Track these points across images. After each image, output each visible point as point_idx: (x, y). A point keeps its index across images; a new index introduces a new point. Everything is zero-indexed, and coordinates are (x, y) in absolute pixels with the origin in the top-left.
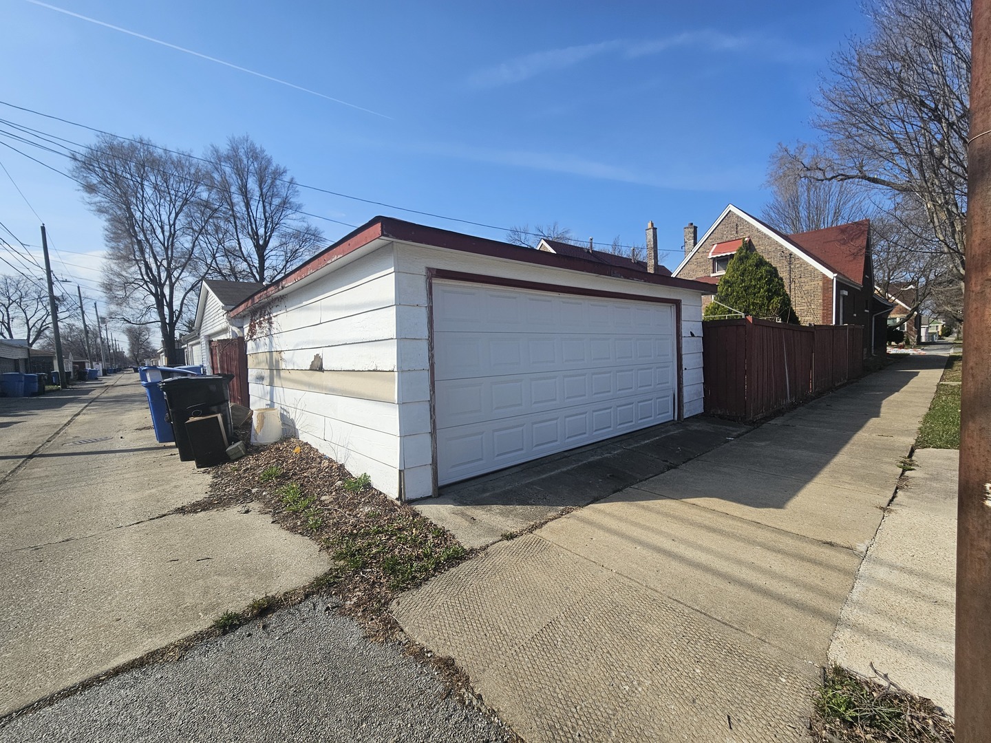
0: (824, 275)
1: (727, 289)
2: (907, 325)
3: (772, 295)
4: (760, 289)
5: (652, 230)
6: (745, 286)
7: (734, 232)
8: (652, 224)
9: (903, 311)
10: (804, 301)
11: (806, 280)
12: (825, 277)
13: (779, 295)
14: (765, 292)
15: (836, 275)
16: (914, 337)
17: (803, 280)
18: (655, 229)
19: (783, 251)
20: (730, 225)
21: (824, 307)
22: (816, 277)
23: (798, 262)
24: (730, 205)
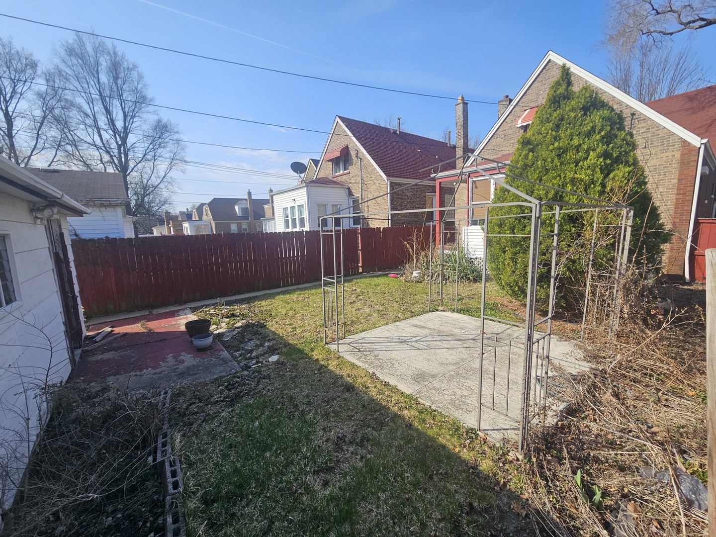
0: (685, 141)
1: (526, 156)
3: (612, 165)
4: (587, 152)
5: (461, 105)
6: (560, 149)
8: (463, 98)
11: (653, 151)
12: (686, 144)
13: (627, 163)
14: (598, 157)
15: (704, 141)
18: (465, 104)
19: (622, 109)
20: (548, 81)
21: (680, 189)
22: (671, 146)
23: (643, 125)
24: (550, 52)
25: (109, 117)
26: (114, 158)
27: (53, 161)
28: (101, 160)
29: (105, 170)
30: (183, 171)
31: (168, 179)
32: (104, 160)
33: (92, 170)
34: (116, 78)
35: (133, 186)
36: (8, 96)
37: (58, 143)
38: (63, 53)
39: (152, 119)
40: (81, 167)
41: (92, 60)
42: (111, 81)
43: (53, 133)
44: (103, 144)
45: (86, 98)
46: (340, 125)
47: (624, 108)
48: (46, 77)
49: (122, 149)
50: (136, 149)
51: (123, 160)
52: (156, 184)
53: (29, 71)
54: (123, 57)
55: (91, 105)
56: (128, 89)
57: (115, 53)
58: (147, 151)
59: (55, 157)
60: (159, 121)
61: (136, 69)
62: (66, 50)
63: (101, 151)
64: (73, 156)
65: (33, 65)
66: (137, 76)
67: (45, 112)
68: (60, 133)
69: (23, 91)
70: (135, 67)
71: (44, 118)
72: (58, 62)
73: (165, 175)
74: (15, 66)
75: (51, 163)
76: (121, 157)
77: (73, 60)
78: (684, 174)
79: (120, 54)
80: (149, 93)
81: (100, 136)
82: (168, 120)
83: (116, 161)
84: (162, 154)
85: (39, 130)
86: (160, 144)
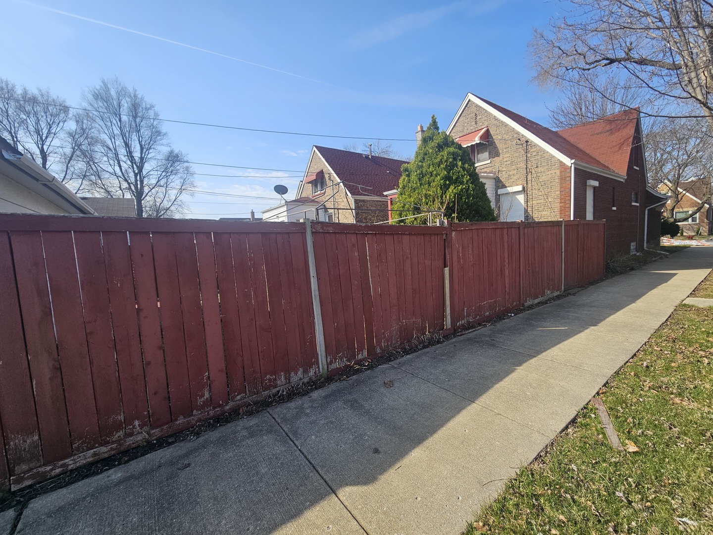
0: (561, 162)
2: (699, 218)
5: (420, 133)
7: (473, 123)
9: (694, 204)
10: (540, 194)
11: (542, 170)
12: (562, 164)
15: (573, 161)
16: (706, 228)
17: (539, 169)
19: (519, 137)
20: (470, 115)
21: (562, 199)
22: (553, 165)
23: (534, 150)
24: (469, 94)
25: (127, 149)
26: (132, 185)
27: (79, 190)
28: (120, 187)
29: (123, 196)
30: (192, 195)
31: (178, 202)
32: (123, 187)
33: (112, 196)
34: (135, 117)
35: (148, 209)
36: (44, 136)
37: (84, 174)
38: (91, 97)
39: (165, 150)
40: (103, 194)
41: (115, 103)
42: (131, 119)
43: (80, 166)
44: (122, 173)
45: (108, 135)
46: (316, 153)
47: (521, 137)
48: (76, 119)
49: (138, 177)
50: (151, 176)
51: (139, 186)
52: (168, 206)
53: (62, 115)
54: (142, 99)
55: (113, 140)
56: (145, 125)
57: (135, 96)
58: (160, 178)
59: (81, 186)
60: (172, 152)
61: (153, 109)
62: (94, 95)
63: (120, 179)
64: (96, 184)
65: (65, 109)
66: (153, 114)
67: (74, 149)
68: (86, 165)
69: (57, 131)
70: (152, 107)
71: (73, 152)
72: (86, 105)
73: (176, 198)
74: (51, 111)
75: (77, 191)
76: (137, 184)
77: (99, 102)
78: (563, 187)
79: (139, 96)
80: (164, 128)
81: (120, 167)
82: (179, 151)
83: (133, 188)
84: (173, 180)
85: (68, 163)
86: (171, 172)
